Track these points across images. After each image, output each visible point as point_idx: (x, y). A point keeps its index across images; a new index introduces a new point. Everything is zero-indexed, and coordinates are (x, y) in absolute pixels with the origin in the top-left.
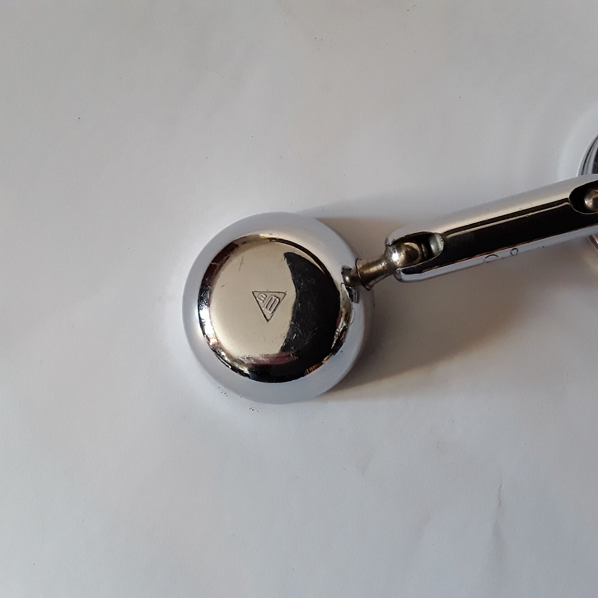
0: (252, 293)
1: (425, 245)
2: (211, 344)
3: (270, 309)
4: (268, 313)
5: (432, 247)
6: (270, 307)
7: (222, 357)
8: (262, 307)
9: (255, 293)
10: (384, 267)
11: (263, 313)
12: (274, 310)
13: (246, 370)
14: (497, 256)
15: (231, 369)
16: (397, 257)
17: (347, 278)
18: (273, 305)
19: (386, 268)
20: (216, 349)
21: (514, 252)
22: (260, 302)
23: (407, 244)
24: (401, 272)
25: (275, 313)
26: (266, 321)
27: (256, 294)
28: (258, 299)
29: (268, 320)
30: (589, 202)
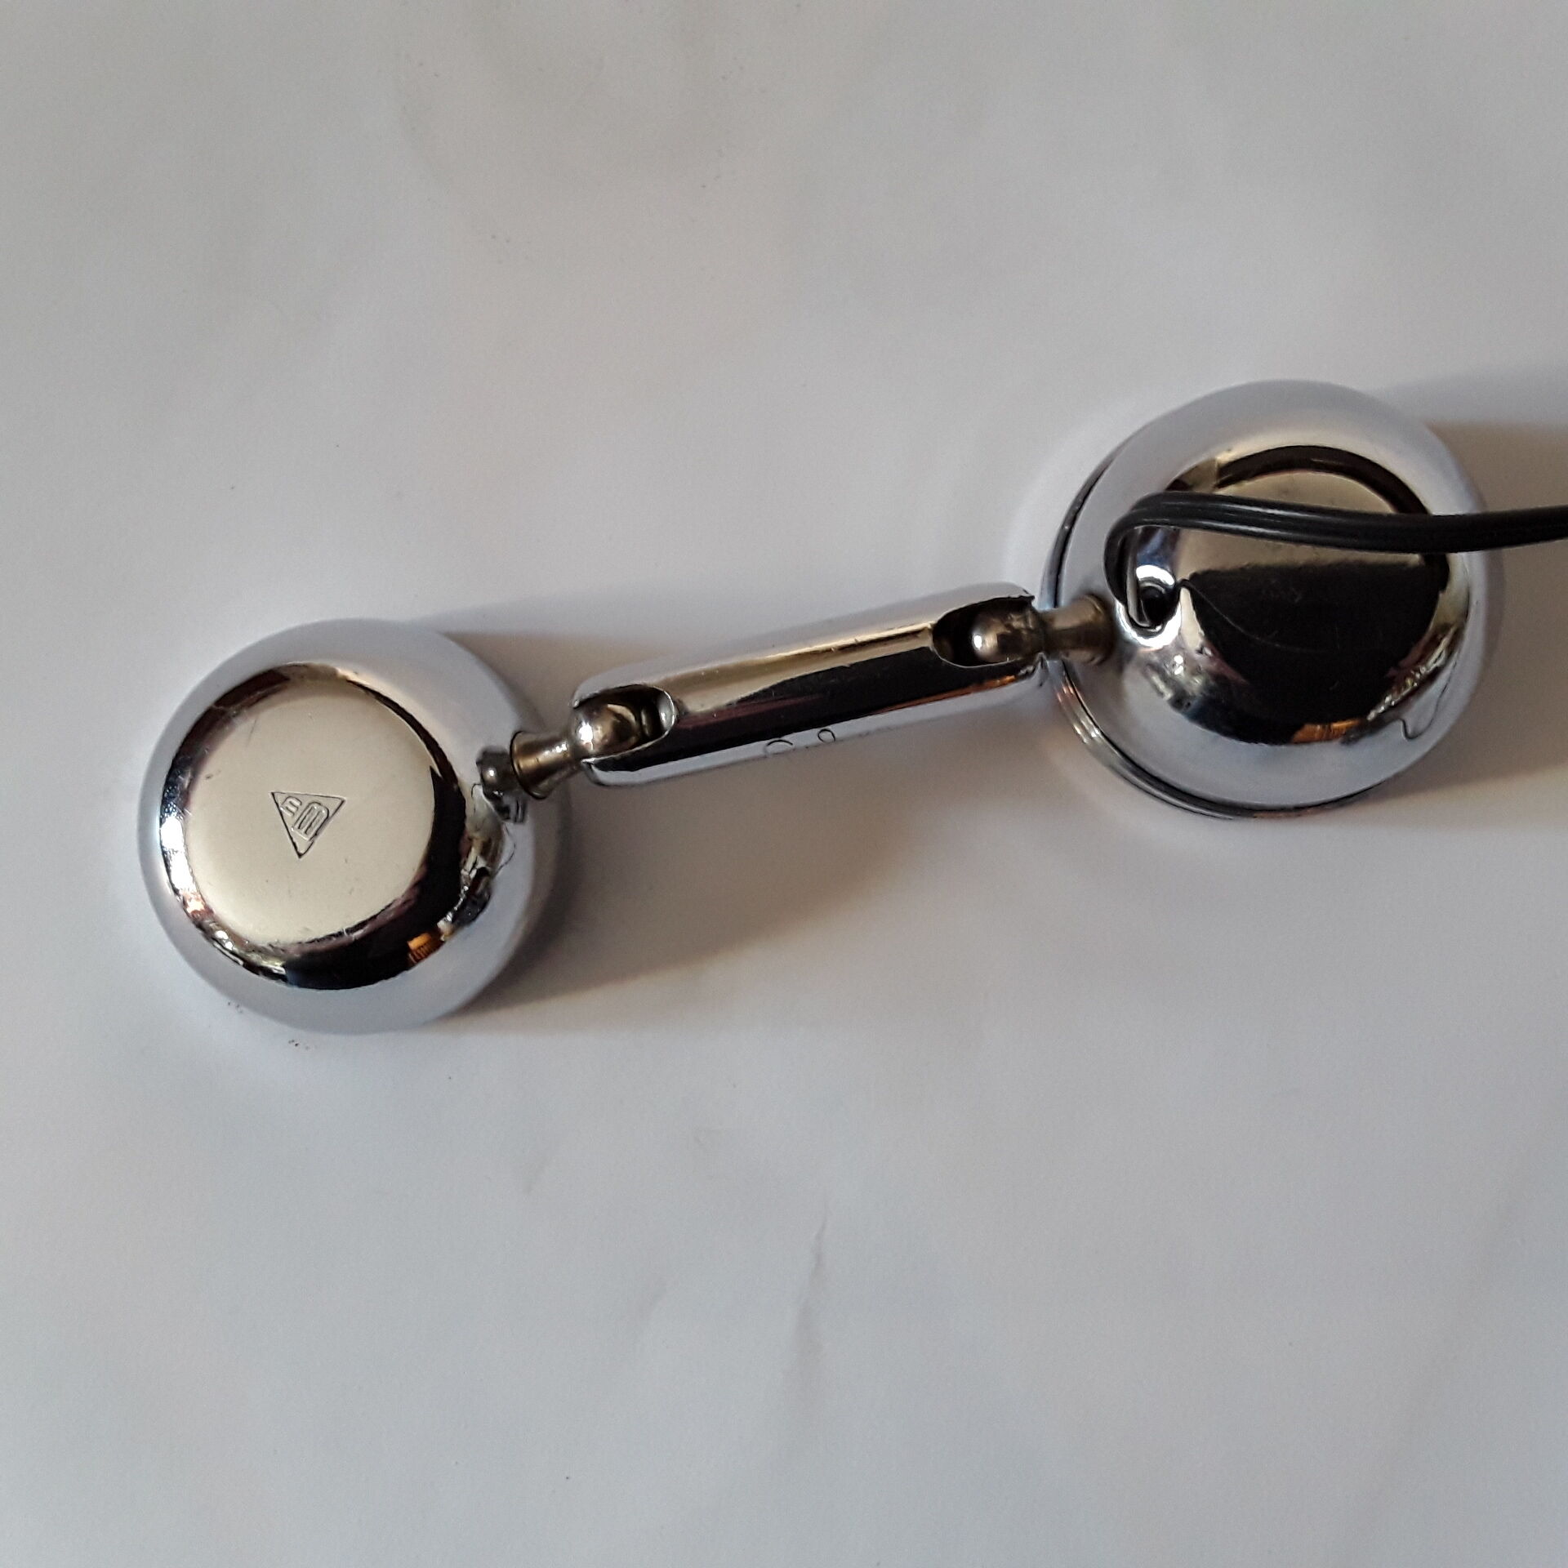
0: (271, 796)
1: (647, 713)
2: (189, 910)
3: (306, 832)
4: (302, 839)
5: (663, 715)
6: (306, 827)
7: (220, 942)
8: (289, 827)
9: (276, 795)
10: (564, 752)
11: (291, 838)
12: (316, 834)
13: (277, 966)
14: (792, 744)
15: (244, 966)
16: (589, 734)
17: (491, 773)
18: (313, 824)
19: (568, 755)
20: (205, 924)
21: (826, 736)
22: (287, 814)
23: (610, 706)
24: (593, 767)
25: (318, 840)
26: (297, 856)
27: (280, 799)
28: (282, 809)
29: (300, 855)
30: (983, 642)
